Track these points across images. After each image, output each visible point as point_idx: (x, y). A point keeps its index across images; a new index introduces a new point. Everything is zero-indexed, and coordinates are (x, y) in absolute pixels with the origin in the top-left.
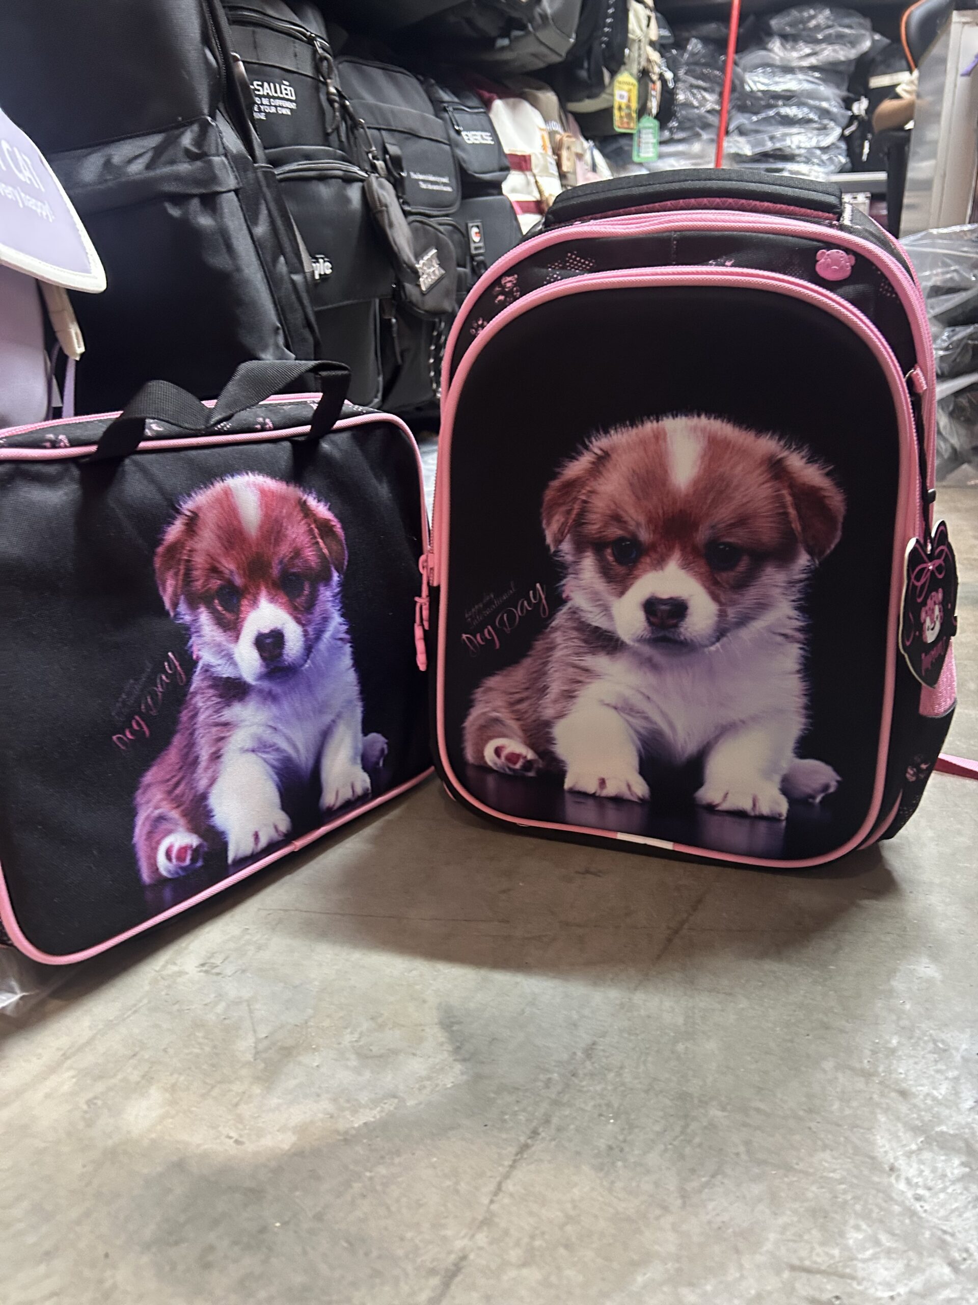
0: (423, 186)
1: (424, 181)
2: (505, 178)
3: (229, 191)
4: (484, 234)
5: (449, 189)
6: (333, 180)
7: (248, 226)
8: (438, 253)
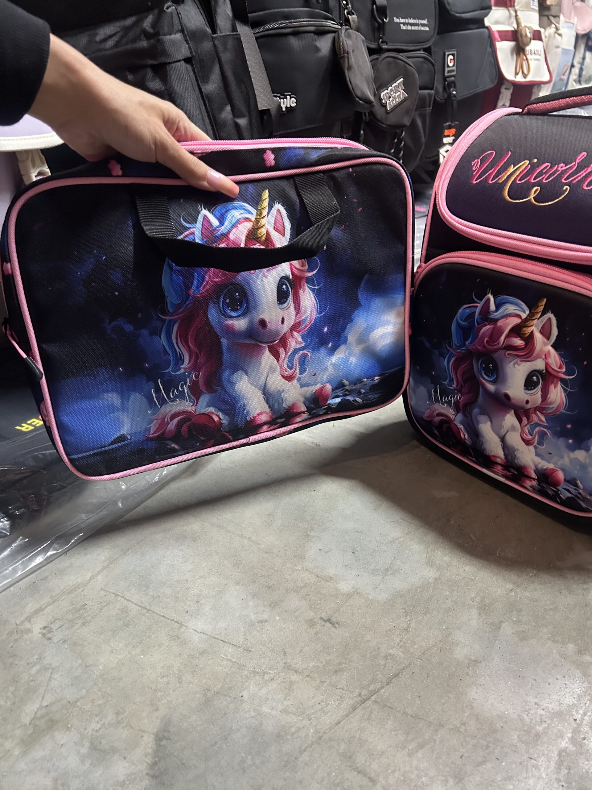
0: (403, 27)
1: (404, 24)
2: (487, 15)
3: (179, 61)
4: (458, 61)
5: (427, 29)
6: (306, 35)
7: (199, 85)
8: (404, 81)
